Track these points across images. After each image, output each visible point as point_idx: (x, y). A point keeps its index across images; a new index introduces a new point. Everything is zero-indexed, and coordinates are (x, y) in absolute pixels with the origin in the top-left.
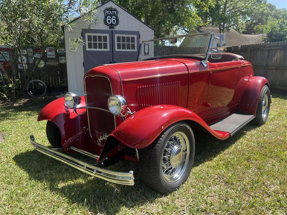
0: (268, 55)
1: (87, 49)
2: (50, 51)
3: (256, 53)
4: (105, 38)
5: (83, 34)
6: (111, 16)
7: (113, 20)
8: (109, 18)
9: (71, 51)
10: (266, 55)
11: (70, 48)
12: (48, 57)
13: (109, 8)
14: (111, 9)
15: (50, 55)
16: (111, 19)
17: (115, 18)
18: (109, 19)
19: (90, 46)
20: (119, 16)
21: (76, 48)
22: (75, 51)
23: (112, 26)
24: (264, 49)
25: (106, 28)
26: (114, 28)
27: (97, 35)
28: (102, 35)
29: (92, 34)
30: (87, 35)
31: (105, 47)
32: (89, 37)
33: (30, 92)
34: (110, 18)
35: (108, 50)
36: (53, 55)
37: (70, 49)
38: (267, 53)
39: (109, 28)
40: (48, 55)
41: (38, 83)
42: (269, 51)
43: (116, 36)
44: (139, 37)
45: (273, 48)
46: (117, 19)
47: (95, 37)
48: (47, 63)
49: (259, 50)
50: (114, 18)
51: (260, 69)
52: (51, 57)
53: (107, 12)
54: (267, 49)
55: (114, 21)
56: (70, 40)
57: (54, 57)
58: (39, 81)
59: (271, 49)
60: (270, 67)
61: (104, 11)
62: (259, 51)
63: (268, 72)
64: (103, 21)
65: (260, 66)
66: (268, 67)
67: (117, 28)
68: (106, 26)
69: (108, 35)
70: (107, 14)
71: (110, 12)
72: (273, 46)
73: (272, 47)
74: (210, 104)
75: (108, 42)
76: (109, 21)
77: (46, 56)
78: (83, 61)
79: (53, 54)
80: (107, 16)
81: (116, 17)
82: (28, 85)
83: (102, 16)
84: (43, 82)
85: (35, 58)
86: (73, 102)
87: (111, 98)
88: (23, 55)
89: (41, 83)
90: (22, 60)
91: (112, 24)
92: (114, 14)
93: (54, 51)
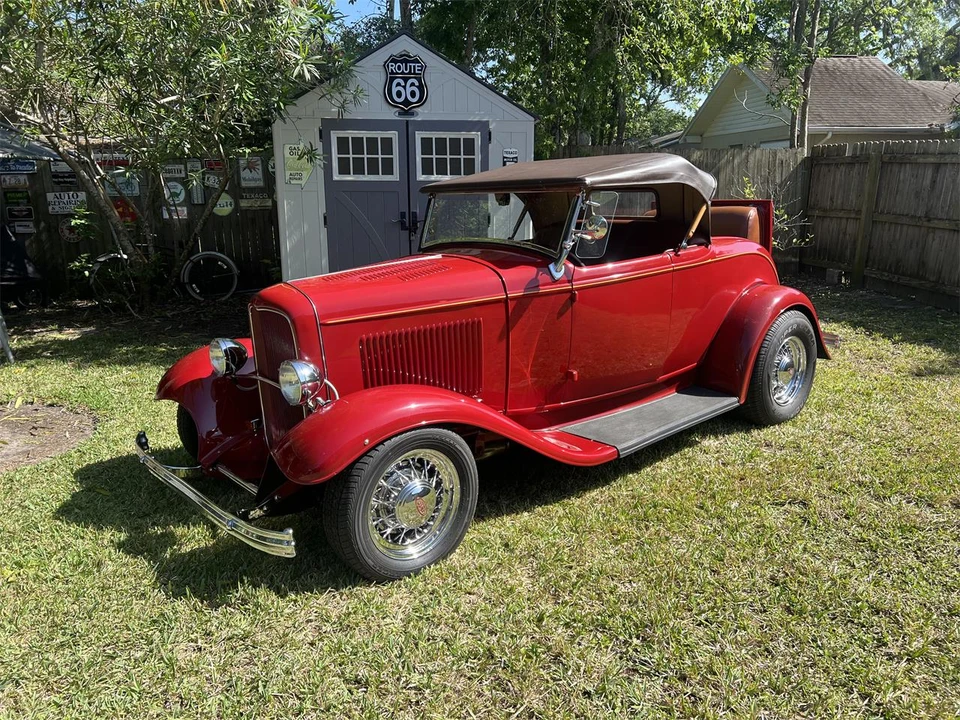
0: (934, 182)
1: (336, 177)
2: (250, 166)
3: (900, 172)
4: (387, 142)
5: (323, 135)
6: (406, 80)
7: (409, 89)
8: (398, 84)
9: (292, 182)
10: (927, 182)
11: (288, 173)
12: (244, 184)
13: (402, 56)
14: (405, 59)
15: (250, 180)
16: (404, 87)
17: (417, 84)
18: (400, 88)
19: (344, 170)
20: (430, 79)
21: (305, 174)
22: (303, 182)
23: (406, 108)
24: (921, 160)
25: (391, 114)
26: (412, 114)
27: (364, 134)
28: (379, 135)
29: (351, 134)
30: (334, 135)
31: (388, 170)
32: (343, 143)
33: (192, 288)
34: (403, 84)
35: (395, 177)
36: (259, 179)
37: (287, 178)
38: (929, 173)
39: (400, 114)
40: (244, 179)
41: (215, 259)
42: (937, 167)
43: (419, 136)
44: (488, 137)
45: (948, 159)
46: (421, 87)
47: (358, 141)
48: (244, 204)
49: (906, 163)
50: (413, 84)
51: (905, 228)
52: (252, 184)
53: (393, 67)
54: (932, 160)
55: (413, 94)
56: (287, 151)
57: (261, 184)
58: (219, 254)
59: (942, 161)
60: (936, 221)
61: (385, 66)
62: (908, 166)
63: (931, 235)
64: (382, 94)
65: (907, 215)
66: (929, 221)
67: (422, 114)
68: (391, 108)
69: (393, 135)
70: (392, 73)
71: (403, 67)
72: (949, 154)
73: (946, 157)
74: (575, 372)
75: (396, 156)
76: (399, 94)
77: (239, 184)
78: (323, 210)
79: (256, 176)
80: (392, 79)
81: (419, 79)
82: (188, 265)
83: (380, 79)
84: (228, 259)
85: (208, 187)
86: (224, 361)
87: (283, 366)
88: (175, 180)
89: (224, 261)
90: (174, 195)
91: (406, 102)
92: (414, 73)
93: (260, 167)
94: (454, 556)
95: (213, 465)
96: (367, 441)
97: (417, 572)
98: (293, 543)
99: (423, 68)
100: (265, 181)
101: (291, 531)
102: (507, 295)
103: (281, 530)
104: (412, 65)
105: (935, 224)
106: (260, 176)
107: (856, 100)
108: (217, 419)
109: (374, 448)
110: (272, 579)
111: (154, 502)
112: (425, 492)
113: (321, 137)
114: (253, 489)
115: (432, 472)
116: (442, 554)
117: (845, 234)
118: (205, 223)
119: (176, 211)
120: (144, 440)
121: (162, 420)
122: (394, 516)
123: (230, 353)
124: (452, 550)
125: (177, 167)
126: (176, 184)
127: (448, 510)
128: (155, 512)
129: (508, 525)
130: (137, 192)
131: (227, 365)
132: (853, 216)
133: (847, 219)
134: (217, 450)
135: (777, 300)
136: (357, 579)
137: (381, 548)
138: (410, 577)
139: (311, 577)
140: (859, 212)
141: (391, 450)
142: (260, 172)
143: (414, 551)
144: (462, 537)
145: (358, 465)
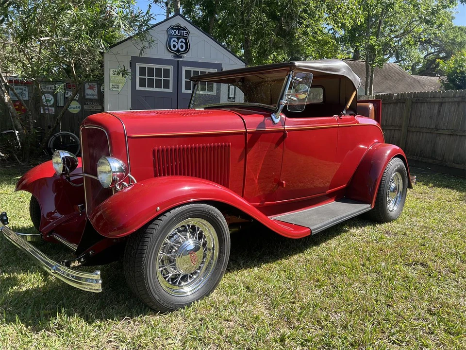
0: (439, 112)
1: (138, 87)
2: (91, 88)
3: (421, 107)
4: (167, 72)
5: (132, 65)
6: (178, 39)
7: (180, 44)
8: (174, 41)
9: (113, 89)
10: (436, 111)
11: (111, 84)
12: (87, 97)
13: (176, 26)
14: (178, 28)
16: (177, 43)
17: (184, 41)
18: (175, 43)
19: (142, 84)
20: (192, 40)
21: (121, 86)
22: (119, 90)
23: (178, 54)
24: (432, 101)
25: (170, 56)
26: (181, 57)
27: (155, 66)
28: (163, 67)
29: (147, 66)
30: (138, 66)
31: (167, 85)
32: (142, 70)
34: (177, 41)
35: (170, 90)
36: (95, 95)
37: (111, 87)
38: (437, 107)
39: (174, 56)
40: (87, 95)
41: (68, 136)
42: (441, 104)
43: (184, 69)
45: (447, 100)
46: (186, 44)
47: (151, 70)
48: (85, 107)
49: (424, 102)
50: (182, 42)
51: (425, 134)
52: (92, 97)
53: (172, 31)
54: (438, 100)
55: (182, 47)
56: (111, 72)
57: (96, 97)
58: (71, 133)
59: (444, 101)
60: (441, 130)
61: (168, 31)
62: (425, 104)
63: (438, 138)
64: (165, 46)
65: (426, 128)
66: (437, 130)
67: (186, 57)
68: (169, 53)
69: (171, 68)
70: (171, 35)
71: (177, 32)
72: (447, 97)
73: (446, 99)
74: (284, 182)
75: (171, 79)
76: (174, 46)
77: (84, 96)
78: (130, 105)
79: (94, 93)
80: (171, 38)
81: (185, 39)
82: (52, 139)
83: (164, 38)
84: (76, 136)
85: (67, 98)
86: (62, 165)
87: (101, 160)
88: (49, 93)
89: (74, 138)
90: (47, 101)
91: (178, 51)
92: (183, 36)
93: (96, 89)
94: (214, 295)
95: (50, 233)
96: (159, 208)
97: (189, 305)
98: (100, 282)
99: (188, 33)
100: (98, 96)
101: (99, 273)
102: (246, 130)
103: (92, 272)
104: (182, 31)
105: (440, 132)
106: (96, 93)
107: (388, 82)
108: (56, 205)
109: (163, 214)
110: (83, 310)
111: (7, 258)
112: (196, 249)
113: (130, 66)
114: (74, 247)
115: (201, 236)
116: (206, 293)
117: (393, 137)
118: (63, 114)
119: (48, 109)
120: (5, 218)
121: (23, 212)
122: (175, 265)
123: (66, 161)
124: (212, 291)
125: (50, 86)
126: (49, 95)
127: (210, 263)
128: (7, 264)
129: (247, 275)
130: (26, 98)
131: (64, 167)
132: (397, 128)
133: (394, 130)
134: (53, 223)
135: (388, 152)
136: (146, 310)
137: (164, 287)
138: (184, 308)
139: (113, 308)
140: (401, 126)
141: (175, 216)
142: (96, 91)
143: (188, 290)
144: (219, 281)
145: (151, 226)
